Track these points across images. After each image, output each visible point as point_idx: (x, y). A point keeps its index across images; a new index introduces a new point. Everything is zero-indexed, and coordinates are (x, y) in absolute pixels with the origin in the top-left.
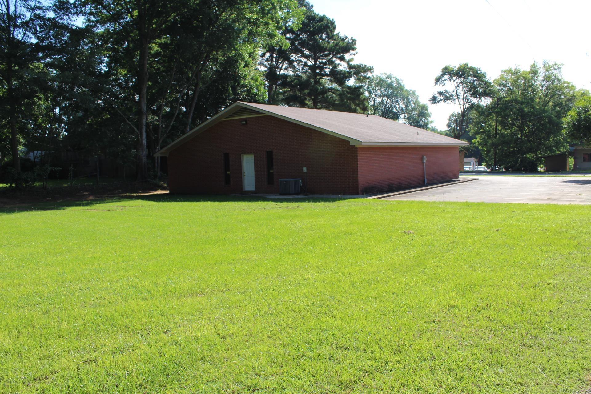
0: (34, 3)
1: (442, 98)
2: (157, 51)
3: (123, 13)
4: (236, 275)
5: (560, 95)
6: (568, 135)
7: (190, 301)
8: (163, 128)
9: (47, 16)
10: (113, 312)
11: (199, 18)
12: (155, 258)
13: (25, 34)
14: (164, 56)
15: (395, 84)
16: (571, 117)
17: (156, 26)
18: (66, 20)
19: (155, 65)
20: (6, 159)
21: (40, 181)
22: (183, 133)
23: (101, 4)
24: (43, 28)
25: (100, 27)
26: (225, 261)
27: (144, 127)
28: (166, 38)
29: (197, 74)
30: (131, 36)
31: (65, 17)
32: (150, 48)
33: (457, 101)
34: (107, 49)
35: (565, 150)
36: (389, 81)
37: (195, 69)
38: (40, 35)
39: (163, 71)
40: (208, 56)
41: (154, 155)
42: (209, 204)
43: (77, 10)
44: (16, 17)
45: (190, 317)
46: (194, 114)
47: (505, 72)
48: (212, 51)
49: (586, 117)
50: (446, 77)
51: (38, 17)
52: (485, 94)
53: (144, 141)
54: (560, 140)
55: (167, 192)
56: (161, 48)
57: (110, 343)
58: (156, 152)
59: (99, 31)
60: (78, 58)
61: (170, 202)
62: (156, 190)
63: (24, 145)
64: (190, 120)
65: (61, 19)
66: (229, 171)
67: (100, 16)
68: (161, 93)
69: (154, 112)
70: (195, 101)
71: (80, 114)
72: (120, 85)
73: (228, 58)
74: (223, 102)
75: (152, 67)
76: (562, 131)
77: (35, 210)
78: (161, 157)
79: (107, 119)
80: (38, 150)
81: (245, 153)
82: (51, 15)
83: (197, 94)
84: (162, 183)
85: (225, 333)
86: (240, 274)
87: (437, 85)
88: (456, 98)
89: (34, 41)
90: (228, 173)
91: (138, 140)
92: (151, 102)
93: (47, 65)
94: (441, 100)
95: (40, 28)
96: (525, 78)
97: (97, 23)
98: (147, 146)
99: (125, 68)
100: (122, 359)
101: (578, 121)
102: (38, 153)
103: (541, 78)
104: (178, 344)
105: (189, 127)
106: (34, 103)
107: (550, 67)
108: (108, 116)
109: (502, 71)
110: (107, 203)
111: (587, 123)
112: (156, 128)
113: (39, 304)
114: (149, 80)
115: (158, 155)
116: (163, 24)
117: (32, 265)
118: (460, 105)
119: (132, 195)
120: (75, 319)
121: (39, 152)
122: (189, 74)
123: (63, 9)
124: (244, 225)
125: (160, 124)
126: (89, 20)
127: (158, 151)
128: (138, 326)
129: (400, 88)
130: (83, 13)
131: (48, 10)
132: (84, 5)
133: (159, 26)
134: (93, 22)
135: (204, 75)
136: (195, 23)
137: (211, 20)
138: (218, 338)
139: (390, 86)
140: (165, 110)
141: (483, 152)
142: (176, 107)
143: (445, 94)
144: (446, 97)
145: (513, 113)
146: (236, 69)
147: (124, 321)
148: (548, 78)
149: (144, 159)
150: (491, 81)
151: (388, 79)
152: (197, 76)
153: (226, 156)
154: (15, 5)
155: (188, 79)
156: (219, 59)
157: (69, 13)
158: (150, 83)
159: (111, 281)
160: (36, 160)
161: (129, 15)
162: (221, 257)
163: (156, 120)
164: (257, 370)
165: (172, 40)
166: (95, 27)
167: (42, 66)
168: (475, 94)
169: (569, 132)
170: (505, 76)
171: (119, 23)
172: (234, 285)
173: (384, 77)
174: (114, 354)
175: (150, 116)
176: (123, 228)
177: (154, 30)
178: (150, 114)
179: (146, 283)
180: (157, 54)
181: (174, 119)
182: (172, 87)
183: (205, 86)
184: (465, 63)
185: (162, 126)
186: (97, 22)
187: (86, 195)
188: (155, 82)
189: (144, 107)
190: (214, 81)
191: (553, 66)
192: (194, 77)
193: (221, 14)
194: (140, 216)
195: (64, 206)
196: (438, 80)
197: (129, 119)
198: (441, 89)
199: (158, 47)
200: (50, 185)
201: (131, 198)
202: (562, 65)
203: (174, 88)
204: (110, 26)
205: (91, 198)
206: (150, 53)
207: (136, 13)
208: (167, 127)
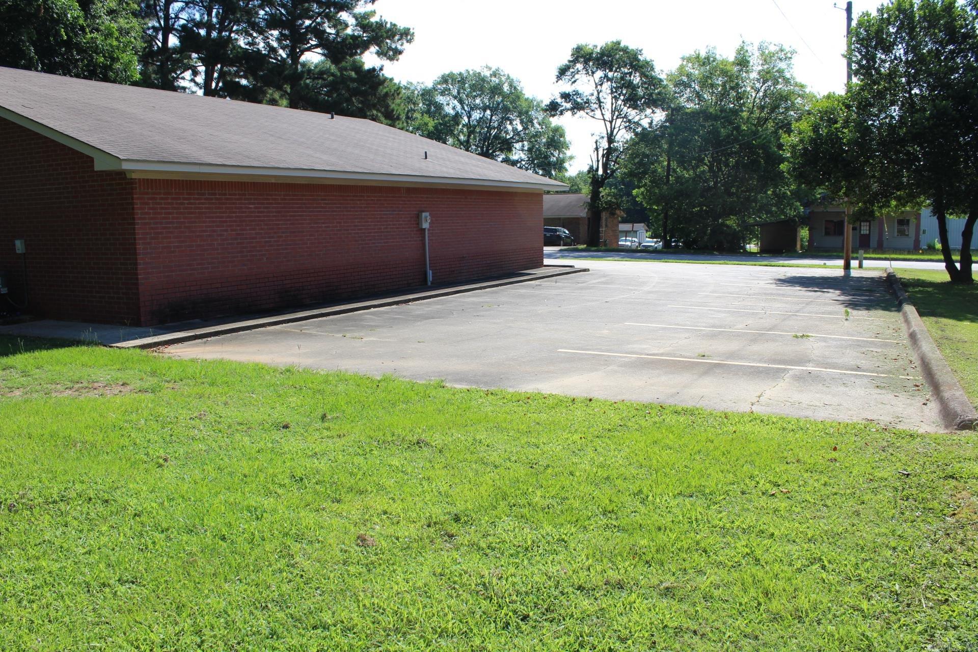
1: (569, 105)
5: (787, 109)
6: (792, 176)
15: (506, 88)
16: (800, 133)
33: (598, 113)
35: (793, 213)
36: (495, 80)
47: (689, 60)
49: (830, 134)
50: (579, 66)
52: (653, 102)
54: (784, 193)
76: (782, 166)
87: (560, 81)
88: (597, 106)
94: (567, 110)
96: (724, 73)
101: (812, 141)
103: (754, 75)
107: (772, 55)
109: (683, 59)
111: (832, 147)
118: (604, 120)
129: (515, 95)
139: (496, 90)
141: (650, 214)
143: (575, 97)
144: (578, 104)
145: (699, 137)
148: (765, 76)
150: (663, 76)
151: (493, 79)
168: (632, 101)
169: (794, 169)
170: (689, 68)
173: (487, 73)
184: (615, 41)
191: (777, 53)
196: (563, 72)
198: (567, 88)
202: (792, 53)
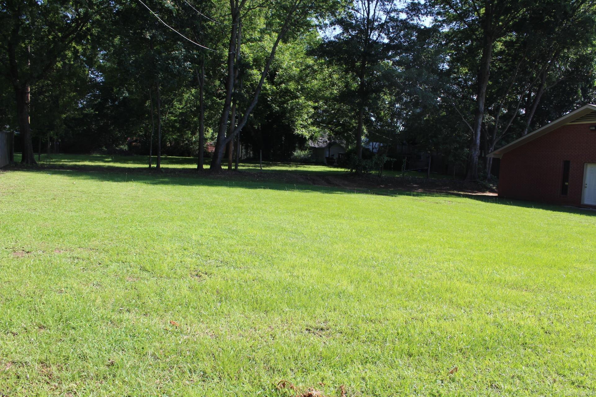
0: (390, 6)
2: (501, 49)
3: (469, 11)
4: (567, 281)
7: (514, 293)
8: (499, 129)
9: (400, 18)
10: (439, 286)
11: (552, 12)
12: (480, 250)
13: (379, 35)
14: (509, 54)
17: (503, 23)
18: (415, 20)
19: (497, 64)
20: (350, 147)
21: (376, 170)
22: (520, 135)
23: (449, 4)
24: (395, 29)
25: (446, 27)
26: (555, 266)
27: (480, 127)
28: (511, 36)
29: (542, 75)
30: (475, 35)
31: (415, 18)
32: (494, 47)
34: (451, 48)
37: (541, 68)
38: (392, 35)
39: (505, 70)
40: (557, 54)
41: (487, 156)
42: (541, 211)
43: (427, 10)
44: (374, 20)
45: (513, 307)
46: (534, 117)
48: (564, 48)
51: (392, 19)
53: (478, 141)
55: (496, 195)
56: (506, 47)
57: (434, 310)
58: (488, 153)
59: (444, 30)
60: (424, 56)
61: (499, 204)
62: (484, 192)
63: (366, 136)
64: (529, 122)
65: (411, 20)
66: (567, 182)
67: (447, 15)
68: (501, 92)
69: (491, 113)
70: (537, 103)
71: (418, 110)
72: (459, 84)
73: (582, 56)
74: (569, 106)
75: (494, 66)
77: (371, 193)
78: (493, 158)
79: (444, 116)
80: (376, 142)
81: (589, 163)
82: (403, 16)
83: (540, 95)
84: (491, 185)
85: (550, 329)
86: (572, 281)
89: (386, 41)
90: (567, 184)
91: (472, 139)
92: (489, 102)
93: (395, 63)
95: (393, 29)
97: (443, 23)
98: (480, 147)
99: (467, 67)
100: (445, 324)
102: (376, 145)
104: (499, 326)
105: (527, 130)
106: (379, 98)
108: (444, 113)
110: (435, 196)
112: (492, 129)
113: (374, 267)
114: (490, 79)
115: (491, 156)
116: (510, 21)
117: (368, 236)
119: (460, 193)
120: (405, 284)
121: (377, 143)
122: (534, 74)
123: (415, 10)
124: (580, 237)
125: (497, 124)
126: (436, 20)
127: (491, 152)
128: (461, 302)
130: (431, 13)
131: (402, 12)
132: (433, 6)
133: (506, 23)
134: (440, 21)
135: (550, 76)
136: (547, 18)
137: (566, 13)
138: (542, 331)
140: (502, 111)
142: (515, 109)
146: (590, 69)
147: (448, 295)
149: (476, 159)
152: (542, 77)
153: (567, 164)
154: (375, 10)
155: (532, 79)
156: (569, 57)
157: (419, 14)
158: (490, 83)
159: (437, 261)
160: (375, 150)
161: (476, 13)
162: (551, 261)
163: (493, 121)
164: (584, 370)
165: (518, 38)
166: (441, 27)
167: (391, 63)
171: (465, 22)
172: (564, 289)
174: (438, 319)
175: (487, 116)
176: (451, 219)
177: (501, 27)
178: (487, 114)
179: (471, 269)
180: (501, 53)
181: (512, 121)
182: (513, 87)
183: (550, 87)
185: (498, 127)
186: (444, 21)
187: (416, 187)
188: (496, 82)
189: (482, 107)
190: (562, 82)
192: (538, 77)
193: (579, 7)
194: (467, 212)
195: (395, 194)
197: (465, 118)
199: (502, 46)
200: (384, 174)
201: (459, 196)
203: (516, 88)
204: (455, 25)
205: (420, 190)
206: (494, 51)
207: (483, 11)
208: (503, 128)
